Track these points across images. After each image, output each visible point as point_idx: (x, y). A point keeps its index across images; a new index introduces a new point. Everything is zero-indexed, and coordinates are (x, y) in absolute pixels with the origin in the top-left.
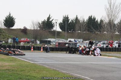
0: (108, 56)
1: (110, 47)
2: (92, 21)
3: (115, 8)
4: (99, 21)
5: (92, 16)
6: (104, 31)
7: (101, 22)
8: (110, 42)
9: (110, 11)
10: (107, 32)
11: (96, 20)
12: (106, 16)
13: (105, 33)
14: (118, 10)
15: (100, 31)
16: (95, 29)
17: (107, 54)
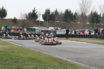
0: (81, 41)
1: (83, 34)
2: (68, 13)
3: (86, 3)
4: (74, 13)
5: (68, 10)
6: (78, 21)
7: (75, 14)
8: (82, 30)
9: (83, 6)
10: (80, 22)
11: (72, 12)
12: (80, 9)
13: (78, 23)
14: (89, 4)
15: (75, 22)
16: (71, 20)
17: (80, 40)
